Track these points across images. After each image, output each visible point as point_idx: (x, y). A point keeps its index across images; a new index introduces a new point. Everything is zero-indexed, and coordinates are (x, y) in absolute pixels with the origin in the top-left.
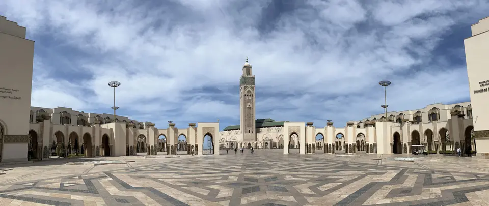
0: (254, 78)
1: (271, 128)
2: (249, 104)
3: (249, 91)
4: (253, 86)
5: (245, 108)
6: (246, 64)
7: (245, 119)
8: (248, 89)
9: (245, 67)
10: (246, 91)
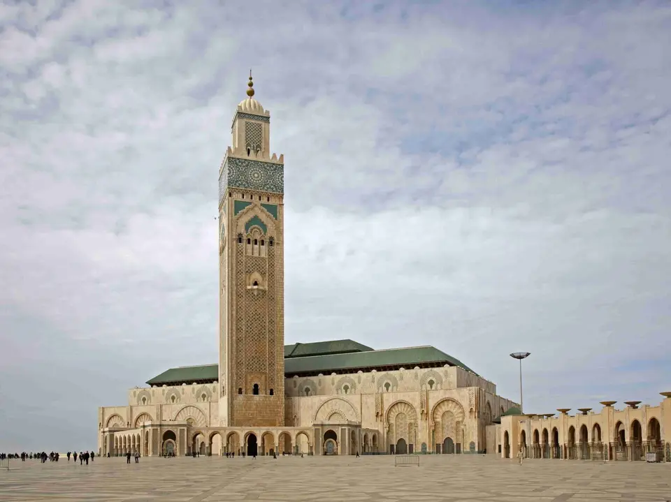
0: (279, 167)
1: (352, 376)
2: (256, 276)
3: (255, 220)
4: (273, 202)
5: (239, 296)
6: (245, 103)
7: (239, 340)
8: (250, 216)
9: (240, 115)
10: (245, 219)
